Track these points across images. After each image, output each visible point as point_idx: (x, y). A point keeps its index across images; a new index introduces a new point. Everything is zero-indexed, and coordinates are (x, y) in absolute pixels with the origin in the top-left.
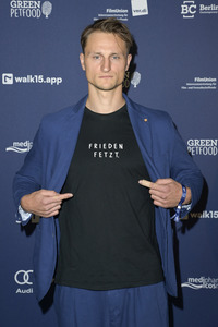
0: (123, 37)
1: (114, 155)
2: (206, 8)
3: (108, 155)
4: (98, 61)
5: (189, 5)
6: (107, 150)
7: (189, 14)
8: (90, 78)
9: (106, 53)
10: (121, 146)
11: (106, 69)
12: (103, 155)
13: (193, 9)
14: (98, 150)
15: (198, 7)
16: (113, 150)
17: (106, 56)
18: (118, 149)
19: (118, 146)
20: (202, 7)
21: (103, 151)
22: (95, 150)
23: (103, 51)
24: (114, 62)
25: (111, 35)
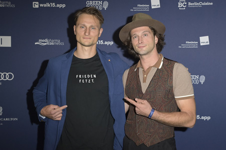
0: (98, 18)
1: (91, 81)
2: (192, 4)
3: (88, 81)
4: (83, 29)
5: (182, 2)
6: (87, 78)
7: (182, 7)
8: (78, 39)
9: (88, 25)
10: (95, 76)
11: (87, 34)
12: (85, 81)
13: (184, 5)
14: (82, 79)
15: (188, 4)
16: (90, 78)
17: (88, 27)
18: (93, 78)
19: (93, 76)
20: (190, 4)
21: (84, 79)
22: (80, 79)
23: (86, 24)
24: (92, 30)
25: (91, 16)
